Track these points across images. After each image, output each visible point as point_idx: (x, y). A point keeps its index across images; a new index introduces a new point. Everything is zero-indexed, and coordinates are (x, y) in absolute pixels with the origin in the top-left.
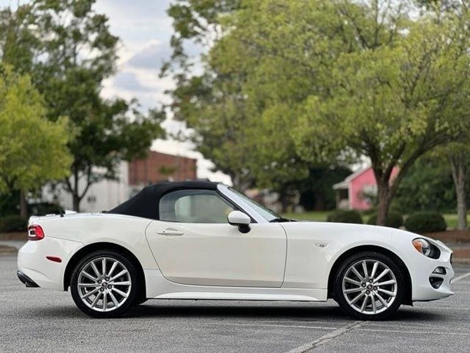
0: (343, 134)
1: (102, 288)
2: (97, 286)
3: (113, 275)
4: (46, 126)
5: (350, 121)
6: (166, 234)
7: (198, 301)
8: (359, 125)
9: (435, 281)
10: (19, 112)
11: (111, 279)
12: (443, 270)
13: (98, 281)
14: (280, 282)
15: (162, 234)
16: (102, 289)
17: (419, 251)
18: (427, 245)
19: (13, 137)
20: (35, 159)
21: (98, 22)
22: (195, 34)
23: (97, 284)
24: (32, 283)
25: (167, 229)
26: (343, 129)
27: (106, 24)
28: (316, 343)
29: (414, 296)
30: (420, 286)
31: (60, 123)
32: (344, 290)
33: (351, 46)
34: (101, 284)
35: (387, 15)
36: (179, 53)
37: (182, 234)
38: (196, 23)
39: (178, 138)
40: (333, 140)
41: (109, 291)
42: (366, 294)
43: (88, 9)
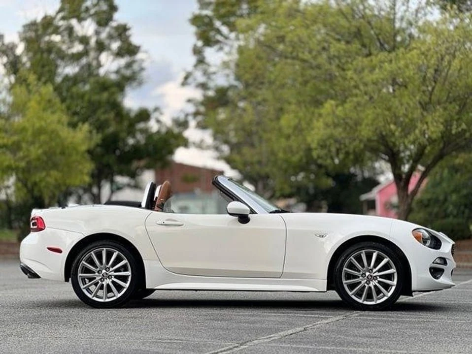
0: (360, 137)
1: (102, 278)
2: (98, 276)
3: (113, 265)
4: (66, 133)
5: (367, 125)
6: (166, 225)
7: (198, 291)
8: (376, 129)
9: (436, 272)
10: (40, 118)
11: (111, 269)
12: (444, 261)
13: (98, 272)
14: (279, 273)
15: (162, 225)
16: (102, 280)
17: (418, 241)
18: (427, 235)
19: (33, 143)
20: (55, 166)
21: (120, 31)
22: (218, 42)
23: (97, 274)
24: (33, 274)
25: (168, 220)
26: (360, 131)
27: (128, 33)
28: (308, 327)
29: (414, 286)
30: (420, 276)
31: (81, 130)
32: (344, 282)
33: (370, 51)
34: (101, 275)
35: (405, 20)
36: (201, 61)
37: (182, 225)
38: (219, 31)
39: (200, 146)
40: (350, 143)
41: (108, 281)
42: (366, 285)
43: (110, 19)
